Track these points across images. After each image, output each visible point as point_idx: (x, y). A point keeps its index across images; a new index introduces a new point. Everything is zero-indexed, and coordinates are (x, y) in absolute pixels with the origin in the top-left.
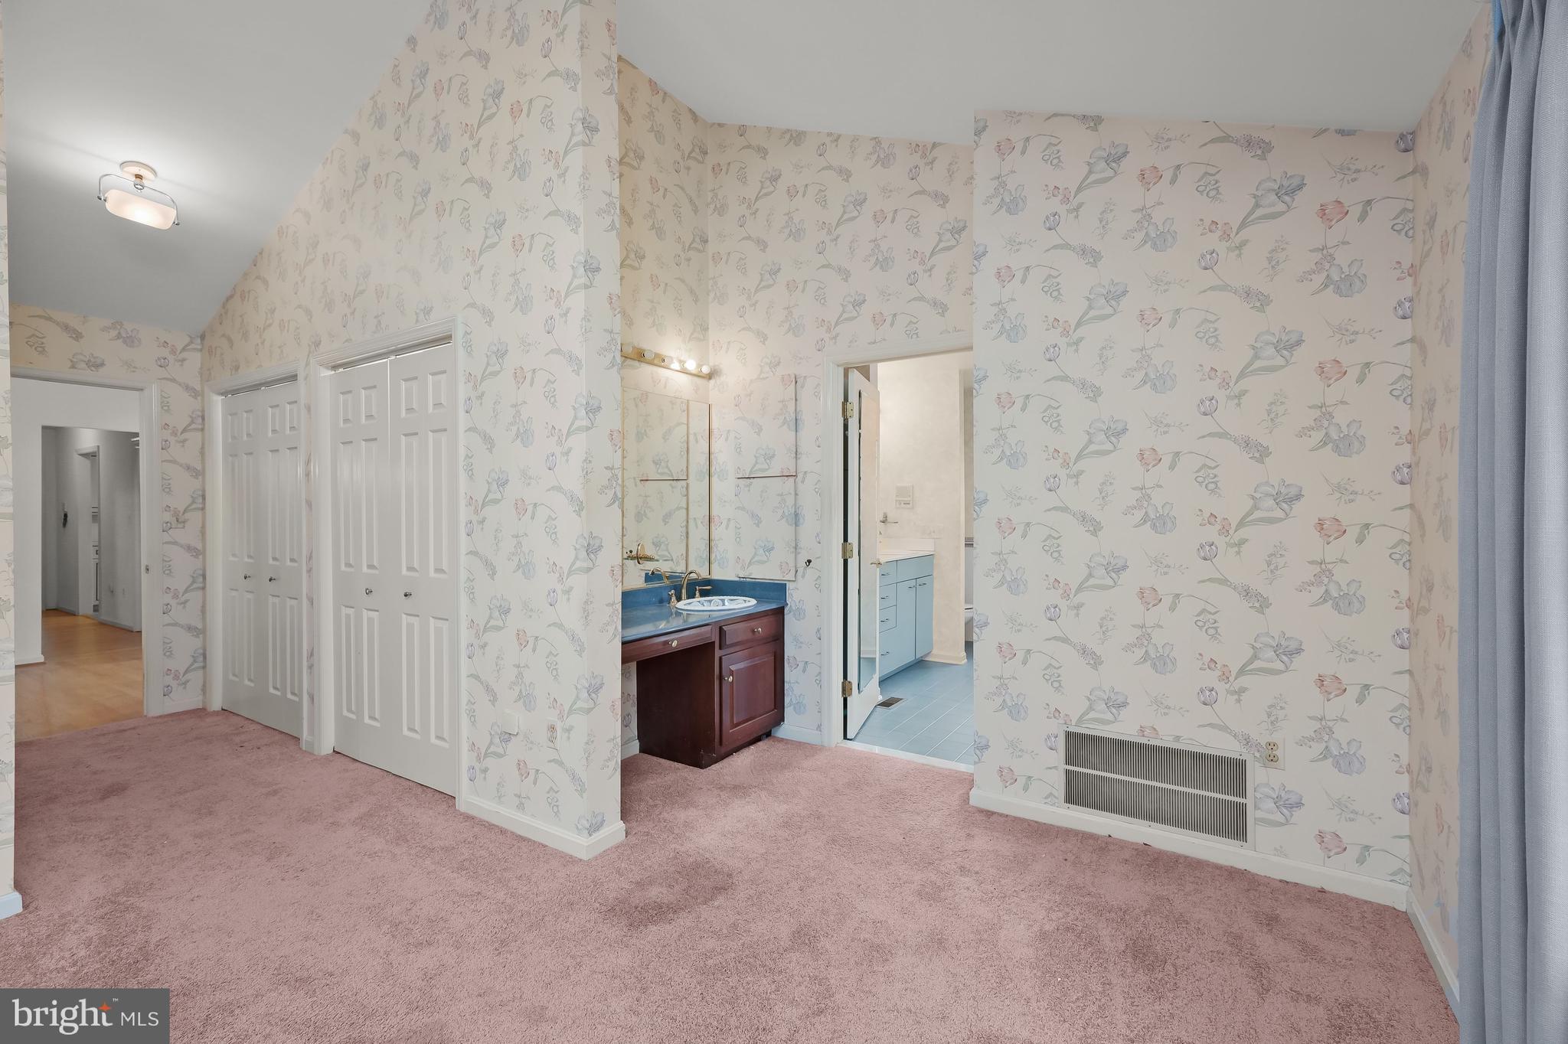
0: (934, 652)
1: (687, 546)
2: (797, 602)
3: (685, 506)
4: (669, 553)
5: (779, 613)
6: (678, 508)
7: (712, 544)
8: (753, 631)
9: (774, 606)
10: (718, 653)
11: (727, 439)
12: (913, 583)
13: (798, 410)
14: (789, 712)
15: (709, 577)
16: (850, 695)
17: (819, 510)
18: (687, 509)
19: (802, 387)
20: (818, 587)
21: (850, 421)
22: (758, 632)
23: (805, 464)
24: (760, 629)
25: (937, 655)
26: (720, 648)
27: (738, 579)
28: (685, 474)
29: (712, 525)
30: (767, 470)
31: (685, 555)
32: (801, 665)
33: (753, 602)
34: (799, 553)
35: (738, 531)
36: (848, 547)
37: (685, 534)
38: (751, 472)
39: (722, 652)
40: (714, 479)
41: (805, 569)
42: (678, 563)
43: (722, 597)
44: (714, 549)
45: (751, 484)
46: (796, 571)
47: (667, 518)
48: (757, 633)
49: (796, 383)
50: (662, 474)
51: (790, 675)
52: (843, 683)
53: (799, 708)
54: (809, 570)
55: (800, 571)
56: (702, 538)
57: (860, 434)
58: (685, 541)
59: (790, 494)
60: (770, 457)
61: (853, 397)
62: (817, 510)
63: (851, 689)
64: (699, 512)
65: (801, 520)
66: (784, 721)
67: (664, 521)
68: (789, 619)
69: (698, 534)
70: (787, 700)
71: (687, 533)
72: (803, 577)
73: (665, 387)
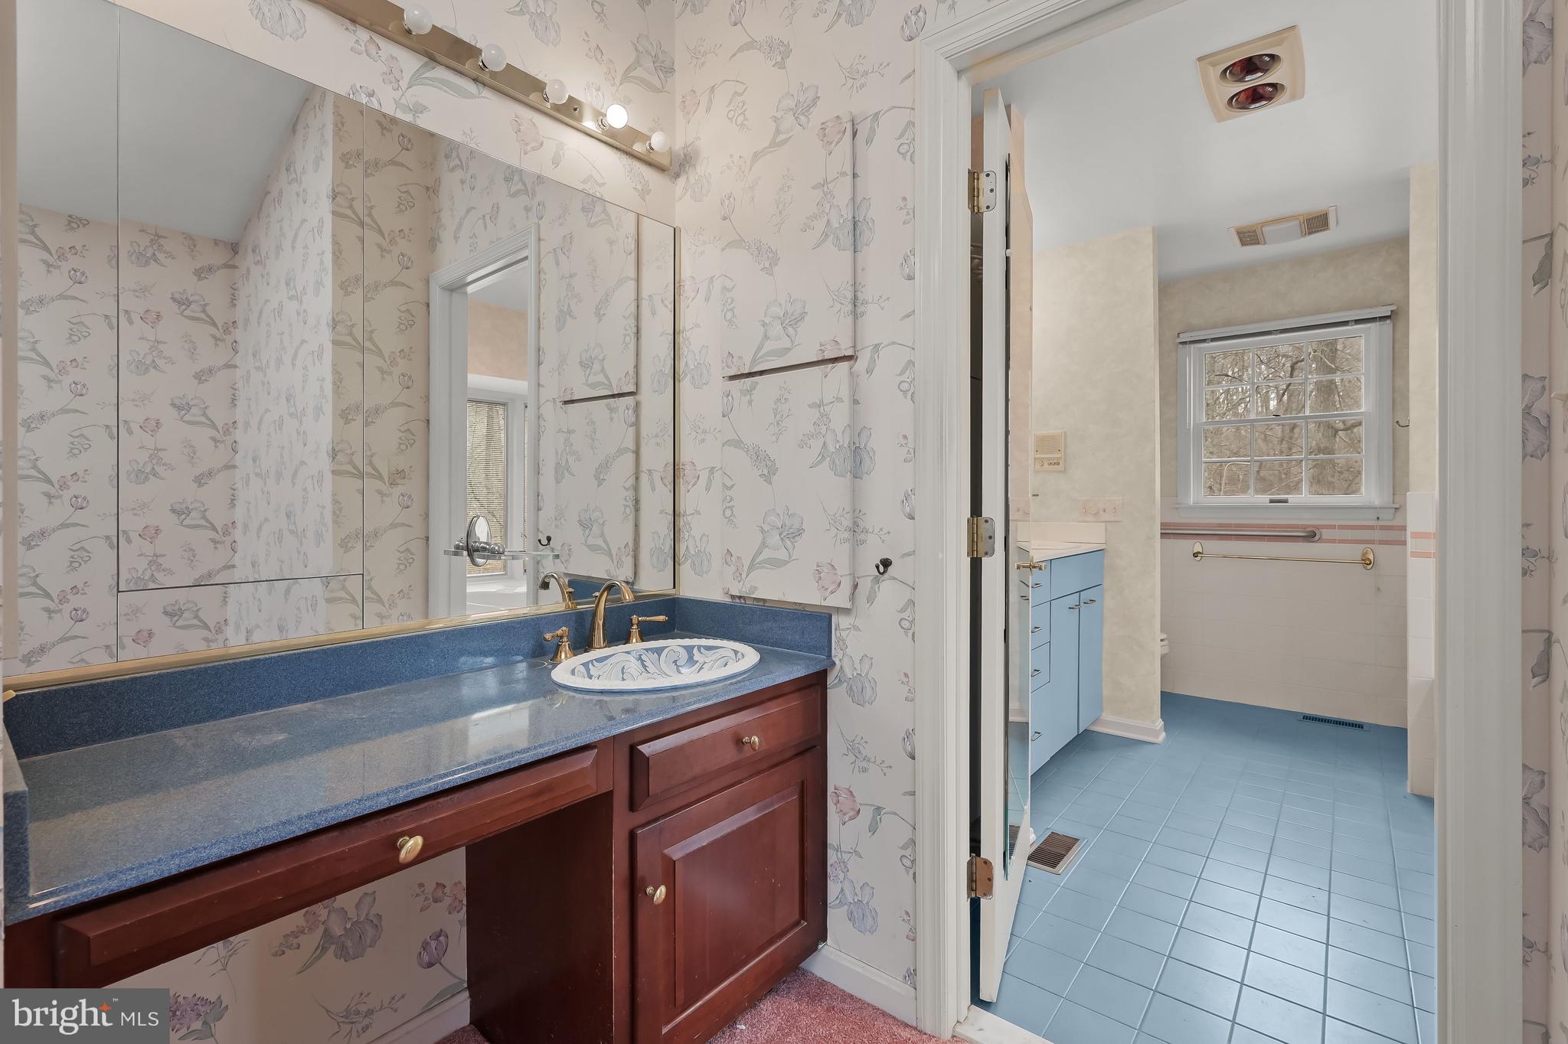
0: (1106, 716)
1: (637, 526)
2: (857, 662)
3: (632, 446)
4: (605, 542)
5: (815, 685)
6: (621, 451)
7: (681, 522)
8: (739, 742)
9: (798, 671)
10: (621, 822)
11: (707, 299)
12: (1073, 600)
13: (858, 200)
14: (836, 919)
15: (673, 592)
16: (988, 891)
17: (910, 437)
18: (637, 453)
19: (869, 141)
20: (909, 629)
21: (987, 217)
22: (751, 745)
23: (877, 327)
24: (755, 739)
25: (1112, 724)
26: (632, 807)
27: (728, 600)
28: (633, 381)
29: (681, 482)
30: (788, 350)
31: (631, 545)
32: (867, 814)
33: (750, 656)
34: (863, 542)
35: (728, 493)
36: (983, 527)
37: (631, 504)
38: (754, 361)
39: (640, 817)
40: (685, 386)
41: (876, 581)
42: (620, 564)
43: (687, 642)
44: (684, 534)
45: (754, 387)
46: (856, 586)
47: (600, 474)
48: (747, 748)
49: (855, 134)
50: (593, 386)
51: (840, 832)
52: (970, 864)
53: (860, 915)
54: (886, 586)
55: (865, 585)
56: (662, 512)
57: (1008, 259)
58: (631, 518)
59: (840, 400)
60: (793, 321)
61: (993, 162)
62: (905, 437)
63: (990, 880)
64: (657, 457)
65: (867, 462)
66: (825, 939)
67: (597, 477)
68: (837, 698)
69: (656, 500)
70: (833, 890)
71: (637, 501)
72: (871, 600)
73: (556, 162)
